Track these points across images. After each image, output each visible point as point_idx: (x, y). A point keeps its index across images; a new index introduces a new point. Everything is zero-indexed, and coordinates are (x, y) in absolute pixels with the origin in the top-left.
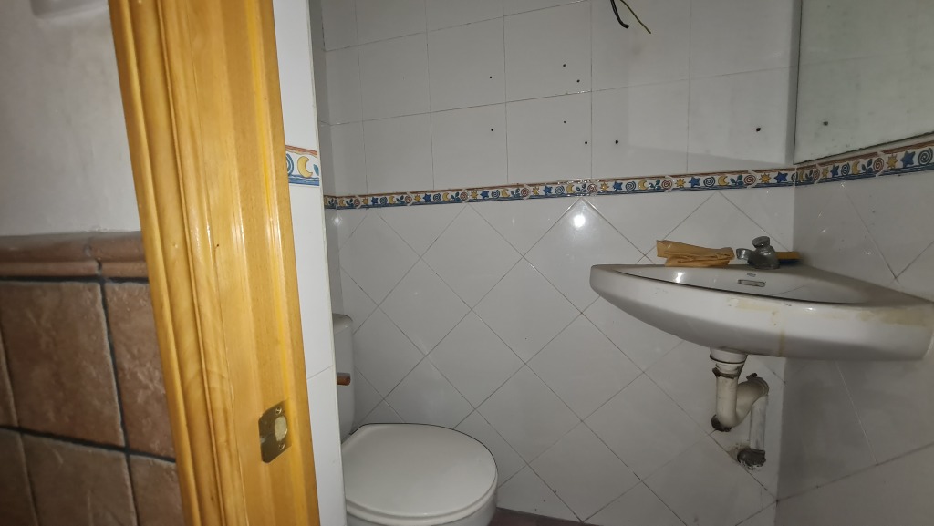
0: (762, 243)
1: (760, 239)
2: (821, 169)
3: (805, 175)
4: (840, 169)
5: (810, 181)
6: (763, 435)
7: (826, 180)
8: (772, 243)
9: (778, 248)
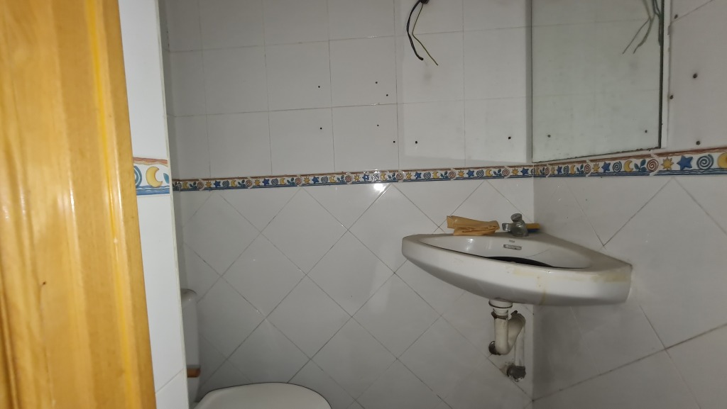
0: (517, 218)
1: (515, 215)
2: (550, 167)
3: (539, 171)
4: (562, 169)
5: (543, 175)
6: (523, 356)
7: (553, 176)
8: (523, 219)
9: (527, 221)
